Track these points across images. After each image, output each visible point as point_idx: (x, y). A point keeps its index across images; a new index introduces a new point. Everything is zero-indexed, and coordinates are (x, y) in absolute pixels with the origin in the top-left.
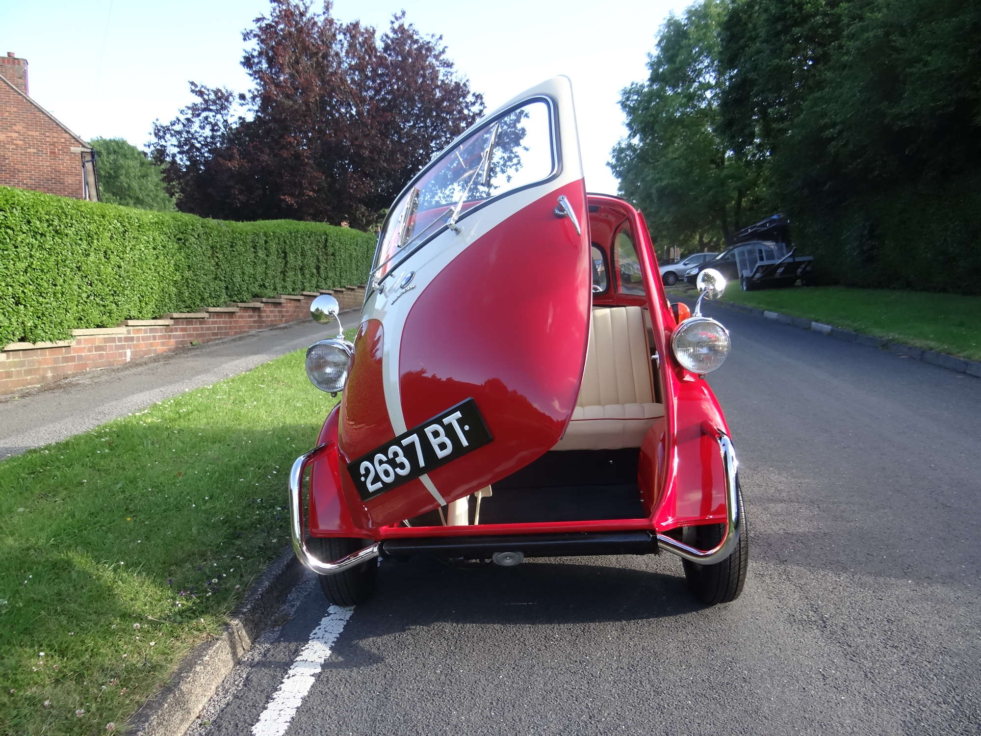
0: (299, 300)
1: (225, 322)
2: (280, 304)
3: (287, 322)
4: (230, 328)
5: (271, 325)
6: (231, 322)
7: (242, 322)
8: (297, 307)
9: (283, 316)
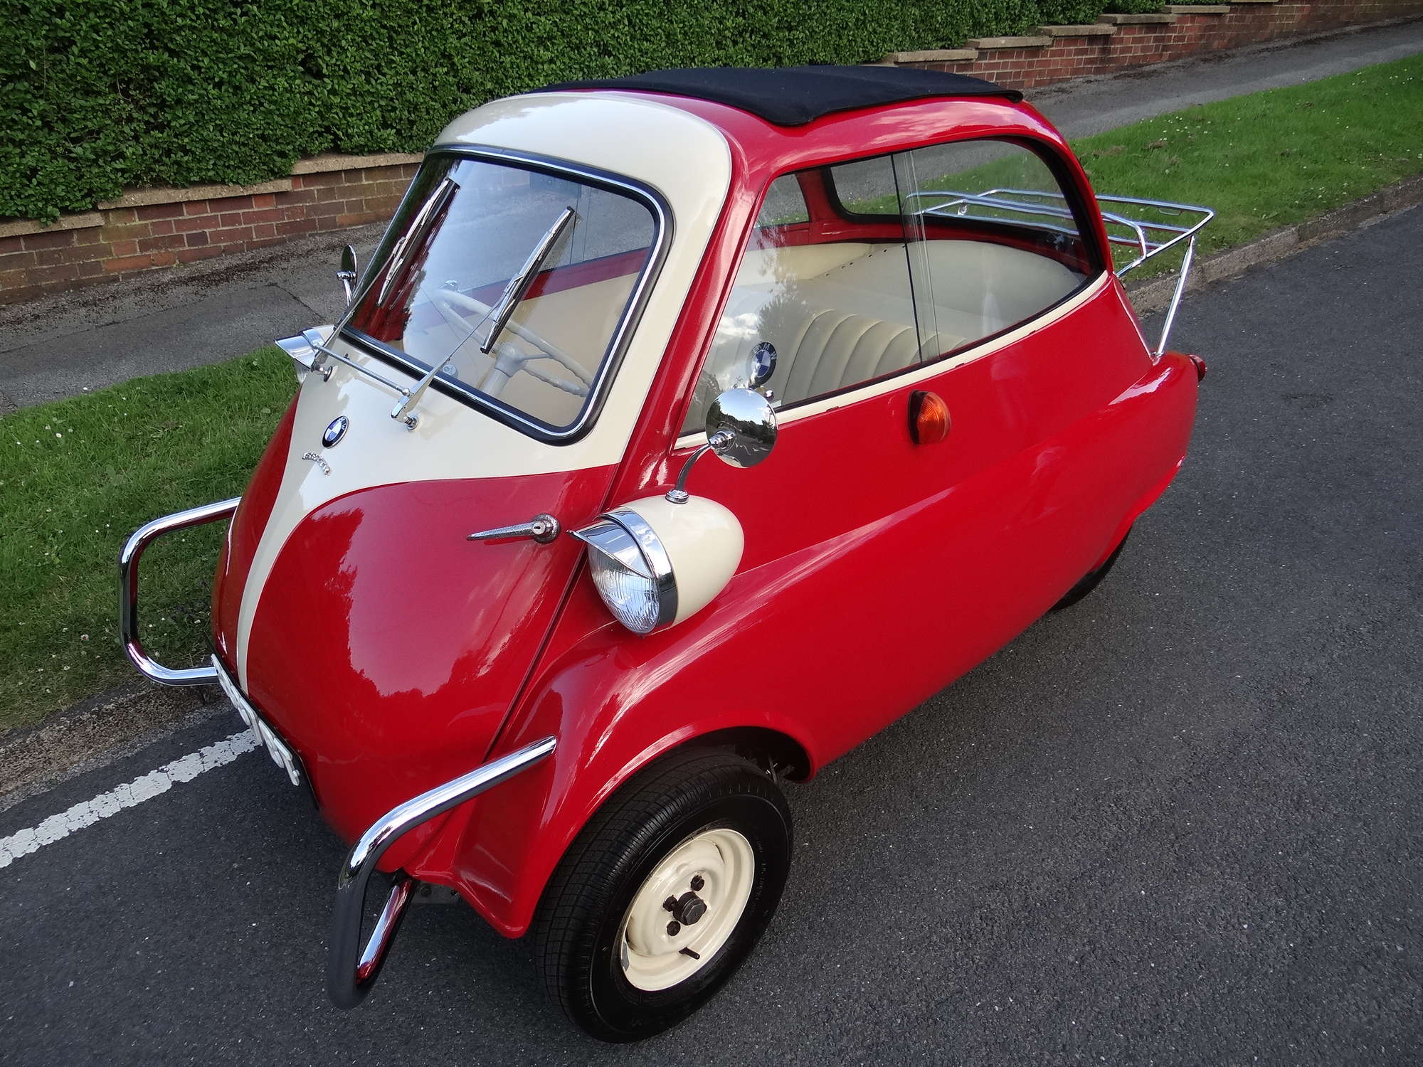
0: (1219, 15)
1: (1015, 65)
2: (1164, 25)
3: (1172, 58)
4: (1027, 74)
5: (1131, 66)
6: (1031, 64)
7: (1057, 63)
8: (1211, 28)
9: (1165, 48)
